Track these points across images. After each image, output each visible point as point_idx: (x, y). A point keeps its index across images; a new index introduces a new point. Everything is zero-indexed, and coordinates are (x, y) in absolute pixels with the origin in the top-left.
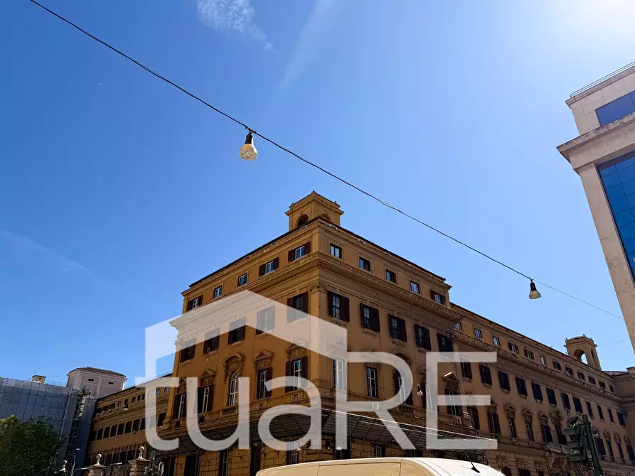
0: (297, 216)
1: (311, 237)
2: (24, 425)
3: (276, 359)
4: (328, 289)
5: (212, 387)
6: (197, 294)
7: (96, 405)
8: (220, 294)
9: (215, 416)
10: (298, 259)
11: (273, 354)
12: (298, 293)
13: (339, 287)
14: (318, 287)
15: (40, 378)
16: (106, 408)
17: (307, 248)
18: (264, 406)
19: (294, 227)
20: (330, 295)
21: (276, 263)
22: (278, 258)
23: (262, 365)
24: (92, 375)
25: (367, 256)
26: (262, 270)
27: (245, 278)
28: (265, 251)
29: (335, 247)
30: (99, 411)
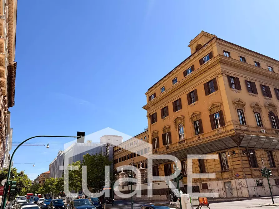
0: (195, 46)
1: (212, 49)
2: (94, 156)
3: (202, 115)
4: (227, 74)
5: (170, 133)
6: (152, 93)
7: (113, 149)
8: (164, 90)
9: (174, 146)
10: (206, 62)
11: (200, 112)
12: (209, 80)
13: (233, 72)
14: (222, 74)
15: (90, 141)
16: (117, 150)
17: (211, 55)
18: (200, 138)
19: (194, 52)
20: (229, 78)
21: (192, 68)
22: (193, 65)
23: (195, 119)
24: (109, 138)
25: (243, 55)
26: (185, 73)
27: (176, 79)
28: (185, 64)
29: (226, 52)
30: (115, 152)
